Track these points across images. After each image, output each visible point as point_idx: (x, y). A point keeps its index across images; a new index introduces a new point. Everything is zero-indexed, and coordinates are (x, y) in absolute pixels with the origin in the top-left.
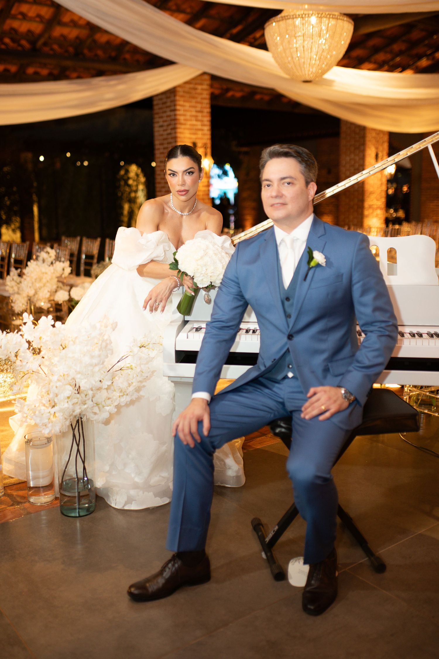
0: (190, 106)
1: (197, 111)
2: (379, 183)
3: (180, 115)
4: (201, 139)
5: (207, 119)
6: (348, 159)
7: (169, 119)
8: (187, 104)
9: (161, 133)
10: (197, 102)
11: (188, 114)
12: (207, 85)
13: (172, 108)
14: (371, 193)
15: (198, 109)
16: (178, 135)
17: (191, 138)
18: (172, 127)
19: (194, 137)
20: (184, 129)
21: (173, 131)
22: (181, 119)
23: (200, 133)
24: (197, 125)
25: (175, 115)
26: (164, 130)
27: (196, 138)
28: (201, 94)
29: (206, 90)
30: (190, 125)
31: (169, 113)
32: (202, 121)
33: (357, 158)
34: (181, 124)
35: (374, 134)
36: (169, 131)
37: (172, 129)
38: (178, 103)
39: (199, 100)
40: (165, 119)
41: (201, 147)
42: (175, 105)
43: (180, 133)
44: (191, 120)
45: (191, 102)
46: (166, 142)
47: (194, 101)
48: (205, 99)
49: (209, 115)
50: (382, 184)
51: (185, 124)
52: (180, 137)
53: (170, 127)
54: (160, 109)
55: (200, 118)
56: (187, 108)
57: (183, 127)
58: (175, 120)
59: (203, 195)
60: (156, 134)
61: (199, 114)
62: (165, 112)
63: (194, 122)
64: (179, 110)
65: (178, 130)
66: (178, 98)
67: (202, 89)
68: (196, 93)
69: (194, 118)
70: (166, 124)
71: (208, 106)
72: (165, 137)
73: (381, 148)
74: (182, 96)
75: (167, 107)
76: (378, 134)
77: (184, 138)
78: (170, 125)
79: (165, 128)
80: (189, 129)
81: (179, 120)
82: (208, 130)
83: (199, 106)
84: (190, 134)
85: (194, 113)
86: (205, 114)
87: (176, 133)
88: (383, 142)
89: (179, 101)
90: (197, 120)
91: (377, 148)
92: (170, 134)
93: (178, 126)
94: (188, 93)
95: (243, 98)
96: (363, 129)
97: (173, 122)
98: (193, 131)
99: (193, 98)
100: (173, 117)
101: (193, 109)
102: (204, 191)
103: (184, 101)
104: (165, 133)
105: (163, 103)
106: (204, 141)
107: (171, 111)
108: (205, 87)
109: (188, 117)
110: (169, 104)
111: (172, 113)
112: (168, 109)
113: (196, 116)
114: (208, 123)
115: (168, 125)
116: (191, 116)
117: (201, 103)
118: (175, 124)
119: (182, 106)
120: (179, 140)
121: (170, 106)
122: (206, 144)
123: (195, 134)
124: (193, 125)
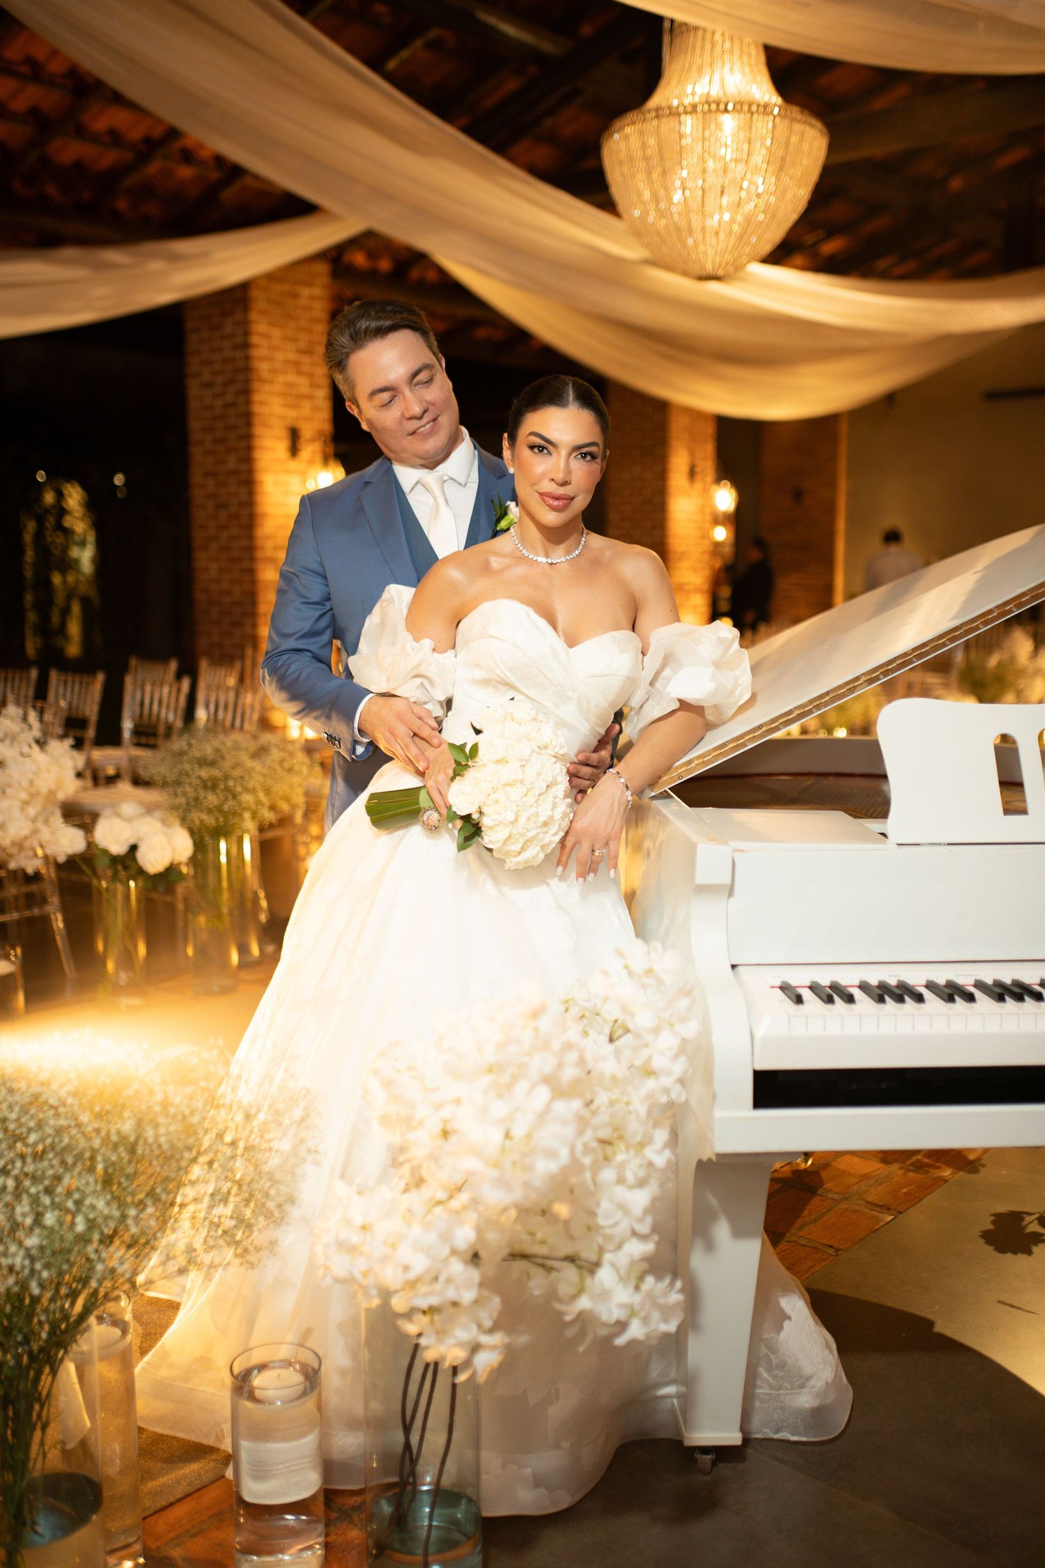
0: (284, 338)
1: (300, 352)
3: (262, 359)
4: (309, 419)
7: (228, 367)
8: (277, 333)
9: (208, 401)
10: (299, 329)
11: (280, 356)
12: (323, 287)
13: (239, 340)
15: (302, 345)
16: (257, 409)
17: (284, 418)
18: (238, 387)
19: (292, 413)
20: (270, 393)
21: (241, 400)
22: (263, 368)
23: (307, 405)
24: (299, 385)
25: (248, 358)
26: (213, 396)
27: (298, 418)
28: (309, 309)
29: (320, 299)
30: (284, 384)
31: (228, 353)
32: (311, 375)
34: (262, 381)
35: (686, 420)
36: (229, 398)
37: (237, 393)
38: (255, 328)
39: (304, 323)
40: (218, 366)
41: (312, 440)
42: (247, 334)
43: (261, 403)
44: (286, 373)
45: (285, 327)
46: (220, 425)
47: (292, 324)
48: (319, 321)
51: (271, 382)
52: (260, 415)
53: (231, 389)
54: (203, 340)
55: (306, 368)
56: (276, 342)
57: (266, 388)
58: (249, 369)
60: (190, 405)
61: (305, 360)
62: (220, 350)
63: (292, 378)
64: (257, 346)
65: (257, 397)
66: (254, 316)
67: (314, 295)
68: (296, 307)
69: (292, 369)
70: (220, 380)
72: (218, 411)
73: (700, 454)
74: (264, 312)
75: (223, 337)
76: (695, 420)
77: (270, 415)
78: (233, 381)
79: (219, 389)
80: (281, 395)
81: (258, 370)
82: (326, 400)
83: (305, 337)
84: (285, 406)
85: (292, 356)
87: (248, 402)
88: (705, 439)
89: (258, 322)
90: (299, 373)
91: (692, 454)
92: (234, 405)
93: (256, 386)
94: (278, 301)
97: (240, 377)
98: (291, 401)
99: (290, 317)
100: (240, 364)
101: (291, 346)
103: (270, 324)
104: (219, 402)
105: (214, 328)
106: (317, 424)
107: (236, 347)
108: (320, 289)
109: (279, 365)
110: (228, 329)
111: (239, 354)
112: (226, 344)
113: (297, 363)
115: (226, 384)
116: (286, 362)
117: (309, 331)
118: (247, 381)
119: (262, 335)
120: (256, 421)
121: (233, 336)
122: (320, 434)
123: (294, 406)
124: (290, 385)
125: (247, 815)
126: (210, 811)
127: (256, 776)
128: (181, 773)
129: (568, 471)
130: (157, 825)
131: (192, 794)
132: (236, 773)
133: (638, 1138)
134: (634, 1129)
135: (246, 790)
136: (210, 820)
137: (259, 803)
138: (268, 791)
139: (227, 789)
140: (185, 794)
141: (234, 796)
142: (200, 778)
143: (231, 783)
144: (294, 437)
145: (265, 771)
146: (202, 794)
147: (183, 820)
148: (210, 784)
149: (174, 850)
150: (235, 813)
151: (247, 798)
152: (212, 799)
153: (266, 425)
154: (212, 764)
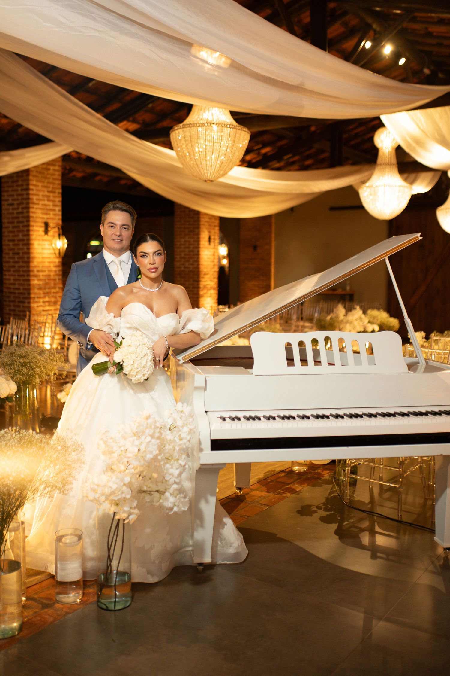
0: (43, 186)
1: (48, 192)
2: (212, 264)
3: (33, 195)
4: (52, 219)
5: (58, 200)
6: (183, 240)
7: (20, 198)
8: (40, 184)
9: (11, 211)
10: (48, 183)
11: (41, 194)
12: (59, 166)
13: (25, 187)
14: (205, 274)
15: (50, 189)
16: (31, 214)
17: (43, 218)
18: (24, 206)
19: (45, 216)
20: (36, 208)
21: (25, 211)
22: (35, 198)
23: (51, 213)
24: (49, 205)
25: (28, 194)
26: (13, 209)
27: (48, 218)
28: (54, 175)
29: (58, 170)
30: (42, 205)
31: (20, 192)
32: (54, 201)
33: (192, 240)
34: (34, 203)
35: (207, 220)
36: (20, 210)
37: (23, 208)
38: (31, 182)
39: (51, 180)
40: (15, 197)
41: (54, 227)
42: (28, 185)
43: (33, 212)
44: (44, 200)
45: (43, 182)
46: (16, 221)
47: (46, 181)
48: (57, 179)
49: (60, 195)
50: (214, 265)
51: (38, 204)
52: (33, 217)
53: (21, 206)
54: (8, 187)
55: (52, 198)
56: (40, 188)
57: (35, 206)
58: (28, 199)
59: (54, 275)
60: (4, 212)
61: (52, 195)
62: (17, 190)
63: (46, 203)
64: (33, 190)
65: (31, 210)
66: (31, 177)
67: (54, 170)
68: (48, 174)
69: (46, 199)
70: (15, 202)
71: (60, 187)
72: (15, 215)
73: (213, 232)
74: (35, 176)
75: (18, 186)
76: (210, 219)
77: (36, 217)
78: (22, 203)
79: (16, 206)
80: (41, 209)
81: (32, 199)
82: (59, 210)
83: (51, 186)
84: (43, 213)
85: (46, 193)
86: (56, 194)
87: (28, 212)
88: (215, 226)
89: (33, 180)
90: (49, 201)
91: (209, 232)
92: (22, 213)
93: (31, 205)
94: (40, 173)
95: (83, 179)
96: (197, 214)
97: (25, 202)
98: (46, 211)
99: (46, 178)
100: (25, 197)
101: (46, 190)
102: (56, 271)
103: (37, 181)
104: (15, 212)
105: (13, 182)
106: (56, 221)
107: (24, 190)
108: (57, 168)
109: (41, 197)
110: (20, 183)
111: (25, 192)
112: (19, 188)
113: (49, 196)
114: (60, 204)
115: (18, 204)
116: (43, 196)
117: (54, 184)
118: (28, 203)
119: (35, 185)
120: (31, 219)
121: (22, 185)
122: (58, 224)
123: (46, 214)
124: (46, 205)
125: (37, 376)
126: (23, 375)
127: (41, 362)
128: (13, 361)
129: (154, 260)
130: (4, 380)
131: (17, 368)
132: (35, 360)
133: (177, 458)
134: (176, 455)
135: (37, 367)
136: (24, 378)
137: (41, 372)
138: (45, 367)
139: (31, 367)
140: (14, 368)
141: (32, 370)
142: (20, 362)
143: (32, 364)
144: (47, 225)
145: (44, 359)
146: (21, 368)
147: (12, 378)
148: (24, 364)
149: (10, 389)
150: (33, 376)
151: (38, 370)
152: (25, 370)
153: (35, 222)
154: (25, 357)
